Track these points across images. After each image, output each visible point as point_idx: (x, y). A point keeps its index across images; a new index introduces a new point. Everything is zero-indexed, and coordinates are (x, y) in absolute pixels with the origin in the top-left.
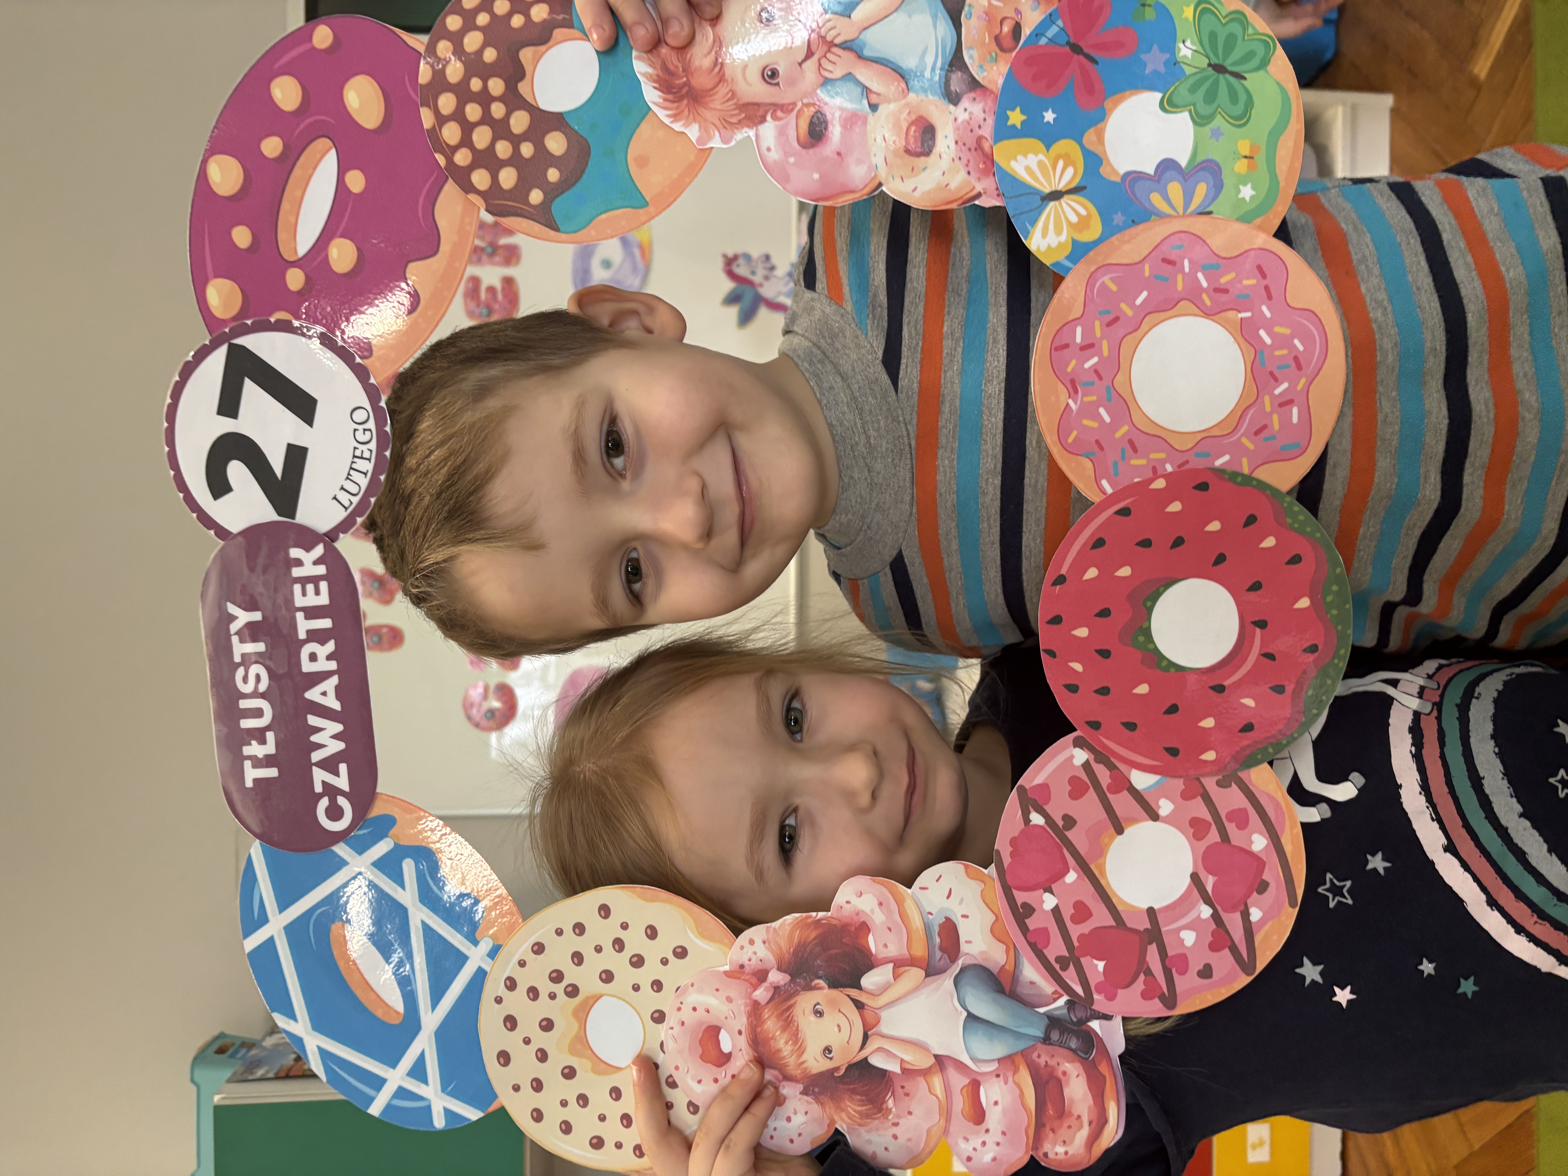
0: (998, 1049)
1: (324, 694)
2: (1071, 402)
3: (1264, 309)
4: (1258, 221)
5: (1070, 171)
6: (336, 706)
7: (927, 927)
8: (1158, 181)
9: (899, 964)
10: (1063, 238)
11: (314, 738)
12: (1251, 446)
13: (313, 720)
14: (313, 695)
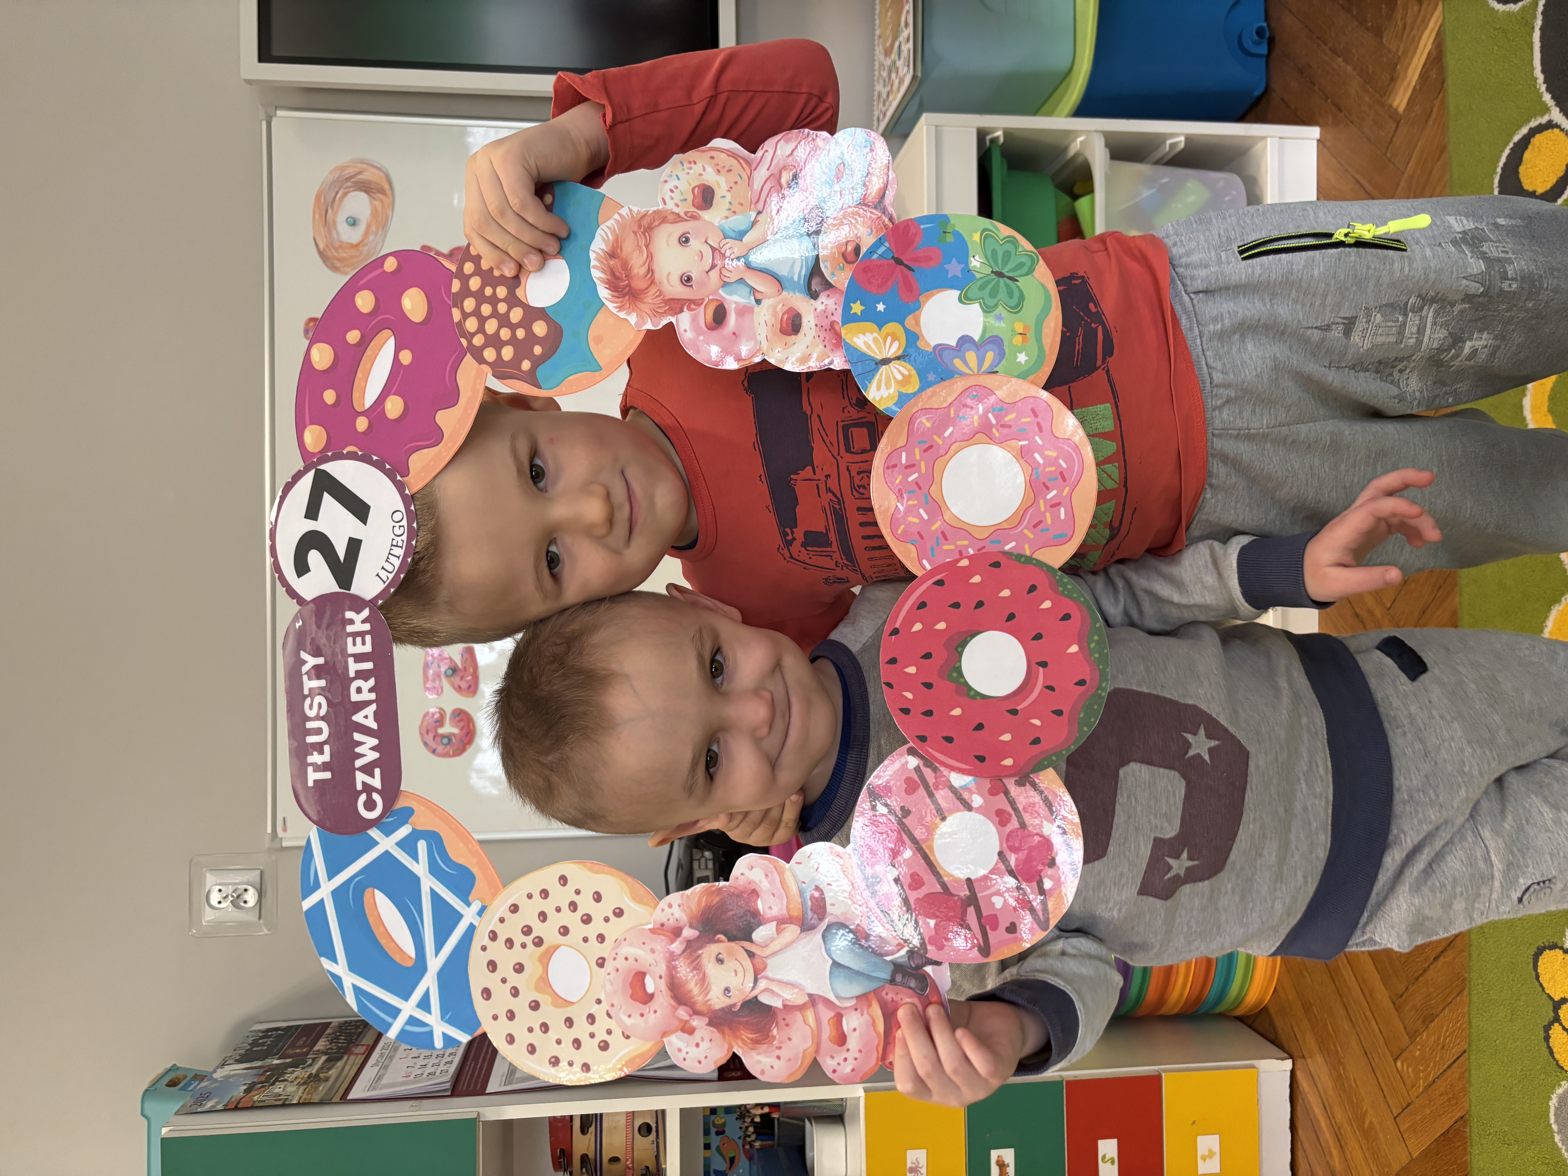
0: (857, 989)
1: (366, 717)
2: (899, 505)
3: (1037, 438)
4: (1031, 377)
5: (896, 345)
6: (374, 726)
7: (801, 893)
8: (959, 351)
9: (782, 922)
10: (892, 391)
11: (358, 750)
12: (1031, 536)
13: (357, 737)
14: (358, 718)
